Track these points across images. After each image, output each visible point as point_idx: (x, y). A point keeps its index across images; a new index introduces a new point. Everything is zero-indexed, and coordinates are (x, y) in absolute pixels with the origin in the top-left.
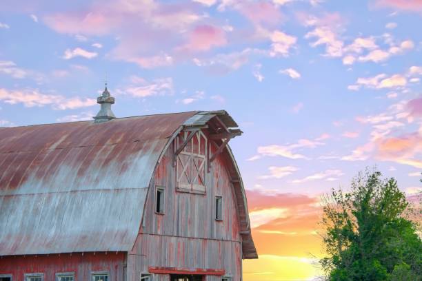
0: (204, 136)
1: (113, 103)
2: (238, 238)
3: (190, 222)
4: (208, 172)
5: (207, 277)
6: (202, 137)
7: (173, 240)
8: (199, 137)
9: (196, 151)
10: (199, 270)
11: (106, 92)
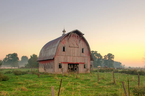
0: (78, 35)
1: (65, 32)
2: (89, 56)
3: (74, 53)
4: (79, 43)
5: (79, 64)
6: (77, 36)
7: (69, 57)
8: (76, 36)
9: (76, 39)
10: (77, 63)
11: (64, 30)
